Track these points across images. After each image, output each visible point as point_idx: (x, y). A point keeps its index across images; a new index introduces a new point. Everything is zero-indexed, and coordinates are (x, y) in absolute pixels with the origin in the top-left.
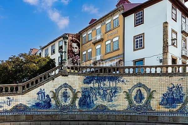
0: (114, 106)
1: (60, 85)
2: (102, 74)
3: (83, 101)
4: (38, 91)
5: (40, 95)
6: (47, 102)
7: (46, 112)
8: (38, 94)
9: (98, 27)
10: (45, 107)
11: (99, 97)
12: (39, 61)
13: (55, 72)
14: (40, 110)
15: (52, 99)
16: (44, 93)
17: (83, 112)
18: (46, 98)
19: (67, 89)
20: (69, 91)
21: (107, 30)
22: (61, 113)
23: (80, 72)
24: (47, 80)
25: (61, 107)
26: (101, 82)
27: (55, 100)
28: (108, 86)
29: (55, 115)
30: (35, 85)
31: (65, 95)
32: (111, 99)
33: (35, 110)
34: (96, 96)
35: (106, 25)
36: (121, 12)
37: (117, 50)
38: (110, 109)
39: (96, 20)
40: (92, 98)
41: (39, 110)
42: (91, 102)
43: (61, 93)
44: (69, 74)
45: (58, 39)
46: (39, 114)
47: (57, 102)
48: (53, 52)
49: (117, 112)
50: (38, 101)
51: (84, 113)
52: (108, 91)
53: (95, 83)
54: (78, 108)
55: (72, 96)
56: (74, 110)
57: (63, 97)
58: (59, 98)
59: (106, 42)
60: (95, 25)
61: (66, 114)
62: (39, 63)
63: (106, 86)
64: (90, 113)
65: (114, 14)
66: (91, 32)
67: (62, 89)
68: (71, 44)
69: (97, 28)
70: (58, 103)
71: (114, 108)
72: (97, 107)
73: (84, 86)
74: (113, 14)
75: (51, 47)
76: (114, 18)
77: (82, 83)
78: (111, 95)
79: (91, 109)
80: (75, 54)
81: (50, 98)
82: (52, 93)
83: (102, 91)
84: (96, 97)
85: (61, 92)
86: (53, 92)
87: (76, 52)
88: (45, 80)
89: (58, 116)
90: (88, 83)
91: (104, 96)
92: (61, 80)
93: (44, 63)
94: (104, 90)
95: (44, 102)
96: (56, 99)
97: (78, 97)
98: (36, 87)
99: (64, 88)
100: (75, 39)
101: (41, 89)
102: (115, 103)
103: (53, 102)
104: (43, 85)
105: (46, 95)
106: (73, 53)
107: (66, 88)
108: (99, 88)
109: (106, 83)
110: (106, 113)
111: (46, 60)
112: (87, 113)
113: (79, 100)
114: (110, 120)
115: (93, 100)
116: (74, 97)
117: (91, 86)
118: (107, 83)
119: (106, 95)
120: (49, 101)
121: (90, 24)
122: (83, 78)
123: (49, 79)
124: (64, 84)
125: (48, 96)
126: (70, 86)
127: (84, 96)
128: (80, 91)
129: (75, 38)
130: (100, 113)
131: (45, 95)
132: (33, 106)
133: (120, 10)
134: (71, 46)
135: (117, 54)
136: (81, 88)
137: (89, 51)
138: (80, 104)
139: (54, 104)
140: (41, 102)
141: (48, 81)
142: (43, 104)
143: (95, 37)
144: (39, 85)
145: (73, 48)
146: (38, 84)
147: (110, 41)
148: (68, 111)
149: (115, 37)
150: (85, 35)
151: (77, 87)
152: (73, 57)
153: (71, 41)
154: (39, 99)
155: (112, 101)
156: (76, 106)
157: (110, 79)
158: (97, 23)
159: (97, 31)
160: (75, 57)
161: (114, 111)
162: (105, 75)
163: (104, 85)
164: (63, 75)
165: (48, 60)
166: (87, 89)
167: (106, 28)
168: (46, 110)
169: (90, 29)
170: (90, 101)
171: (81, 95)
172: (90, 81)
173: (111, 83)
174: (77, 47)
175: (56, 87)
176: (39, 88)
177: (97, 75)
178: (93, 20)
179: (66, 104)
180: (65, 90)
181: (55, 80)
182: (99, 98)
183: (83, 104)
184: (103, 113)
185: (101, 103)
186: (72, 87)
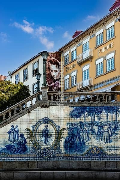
0: (113, 148)
1: (38, 121)
2: (96, 102)
3: (71, 142)
4: (9, 129)
5: (12, 134)
6: (22, 144)
7: (21, 157)
8: (9, 132)
9: (85, 41)
10: (18, 150)
11: (93, 135)
12: (9, 89)
13: (31, 102)
14: (13, 155)
15: (28, 140)
16: (17, 132)
17: (70, 157)
18: (20, 138)
19: (48, 126)
20: (50, 128)
21: (98, 44)
22: (41, 159)
23: (66, 101)
24: (20, 114)
25: (41, 150)
26: (95, 114)
27: (31, 141)
28: (106, 120)
29: (32, 161)
30: (5, 121)
31: (46, 135)
32: (110, 139)
33: (6, 155)
34: (88, 135)
35: (96, 38)
36: (117, 18)
37: (113, 71)
38: (109, 153)
39: (82, 32)
40: (83, 137)
41: (10, 155)
42: (81, 144)
43: (40, 131)
44: (51, 104)
45: (32, 60)
46: (10, 161)
47: (35, 144)
48: (26, 78)
49: (117, 157)
50: (9, 143)
51: (71, 159)
52: (106, 128)
53: (86, 116)
54: (63, 151)
55: (55, 136)
56: (57, 155)
57: (43, 137)
58: (37, 138)
59: (96, 61)
60: (80, 39)
61: (48, 161)
62: (10, 91)
63: (102, 120)
64: (80, 159)
65: (108, 21)
66: (75, 48)
67: (42, 125)
68: (49, 66)
69: (84, 43)
70: (37, 146)
71: (114, 152)
72: (90, 150)
73: (71, 121)
74: (106, 22)
75: (23, 71)
76: (108, 27)
77: (69, 117)
78: (110, 133)
79: (81, 154)
80: (55, 80)
81: (25, 138)
82: (28, 132)
83: (97, 127)
84: (88, 137)
85: (40, 129)
86: (29, 130)
87: (55, 76)
88: (19, 113)
89: (36, 164)
90: (77, 116)
91: (100, 134)
92: (39, 113)
93: (15, 92)
94: (99, 126)
95: (17, 144)
96: (33, 140)
97: (63, 137)
98: (6, 123)
99: (44, 125)
100: (54, 60)
101: (13, 126)
102: (116, 144)
103: (29, 144)
104: (16, 120)
105: (20, 134)
106: (52, 78)
107: (47, 124)
108: (92, 124)
109: (101, 115)
110: (103, 159)
111: (17, 87)
112: (76, 159)
113: (64, 140)
114: (109, 169)
115: (83, 141)
116: (58, 136)
117: (82, 121)
118: (104, 116)
119: (103, 132)
120: (24, 142)
121: (73, 38)
122: (69, 109)
123: (23, 112)
124: (43, 119)
125: (22, 136)
126: (52, 122)
127: (71, 135)
128: (66, 127)
129: (54, 57)
130: (93, 159)
131: (18, 134)
132: (3, 149)
133: (116, 15)
134: (49, 68)
135: (113, 77)
136: (67, 123)
137: (73, 74)
138: (65, 147)
139: (31, 147)
140: (13, 144)
141: (22, 114)
142: (16, 146)
143: (81, 55)
144: (11, 121)
145: (52, 71)
146: (9, 119)
147: (102, 59)
148: (50, 157)
149: (109, 53)
150: (68, 53)
151: (62, 123)
152: (52, 83)
153: (49, 62)
154: (10, 140)
155: (110, 141)
156: (61, 148)
157: (108, 109)
158: (84, 35)
159: (84, 46)
160: (54, 83)
161: (114, 156)
162: (100, 105)
163: (99, 119)
164: (42, 106)
165: (19, 87)
166: (75, 124)
167: (96, 42)
168: (20, 155)
169: (74, 45)
170: (80, 141)
171: (67, 133)
172: (79, 113)
173: (110, 116)
174: (57, 69)
175: (33, 122)
176: (10, 124)
177: (89, 105)
178: (77, 33)
179: (46, 146)
180: (45, 126)
181: (31, 114)
182: (92, 138)
183: (70, 146)
184: (98, 159)
185: (95, 144)
186: (55, 123)
